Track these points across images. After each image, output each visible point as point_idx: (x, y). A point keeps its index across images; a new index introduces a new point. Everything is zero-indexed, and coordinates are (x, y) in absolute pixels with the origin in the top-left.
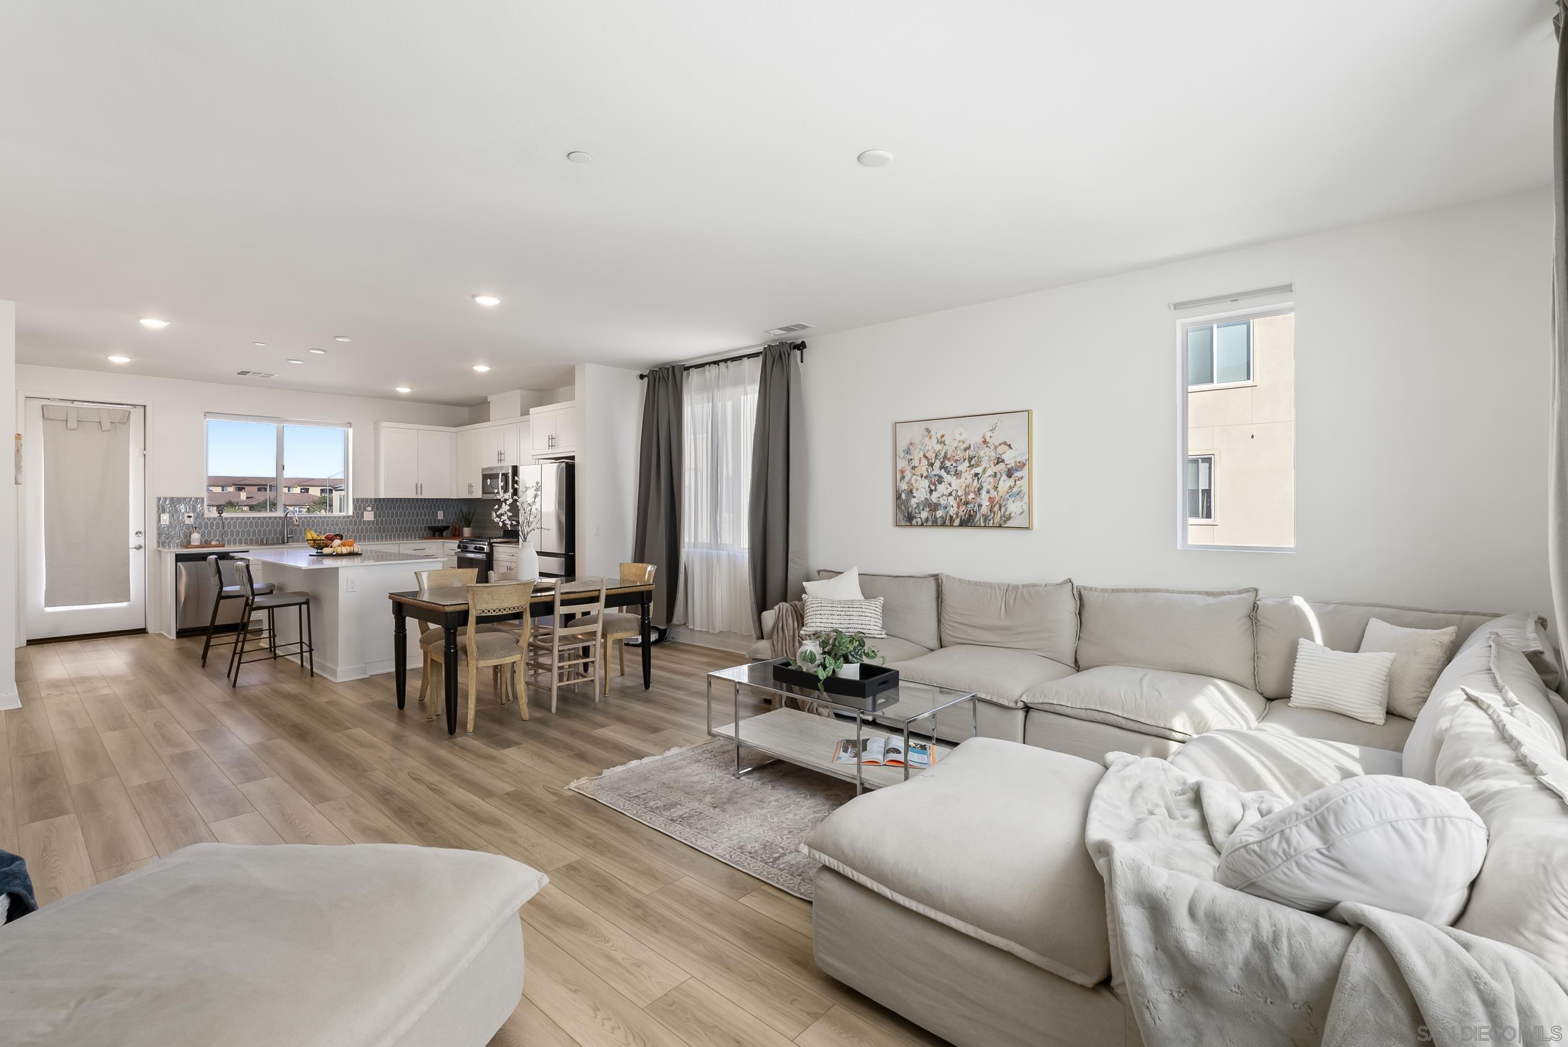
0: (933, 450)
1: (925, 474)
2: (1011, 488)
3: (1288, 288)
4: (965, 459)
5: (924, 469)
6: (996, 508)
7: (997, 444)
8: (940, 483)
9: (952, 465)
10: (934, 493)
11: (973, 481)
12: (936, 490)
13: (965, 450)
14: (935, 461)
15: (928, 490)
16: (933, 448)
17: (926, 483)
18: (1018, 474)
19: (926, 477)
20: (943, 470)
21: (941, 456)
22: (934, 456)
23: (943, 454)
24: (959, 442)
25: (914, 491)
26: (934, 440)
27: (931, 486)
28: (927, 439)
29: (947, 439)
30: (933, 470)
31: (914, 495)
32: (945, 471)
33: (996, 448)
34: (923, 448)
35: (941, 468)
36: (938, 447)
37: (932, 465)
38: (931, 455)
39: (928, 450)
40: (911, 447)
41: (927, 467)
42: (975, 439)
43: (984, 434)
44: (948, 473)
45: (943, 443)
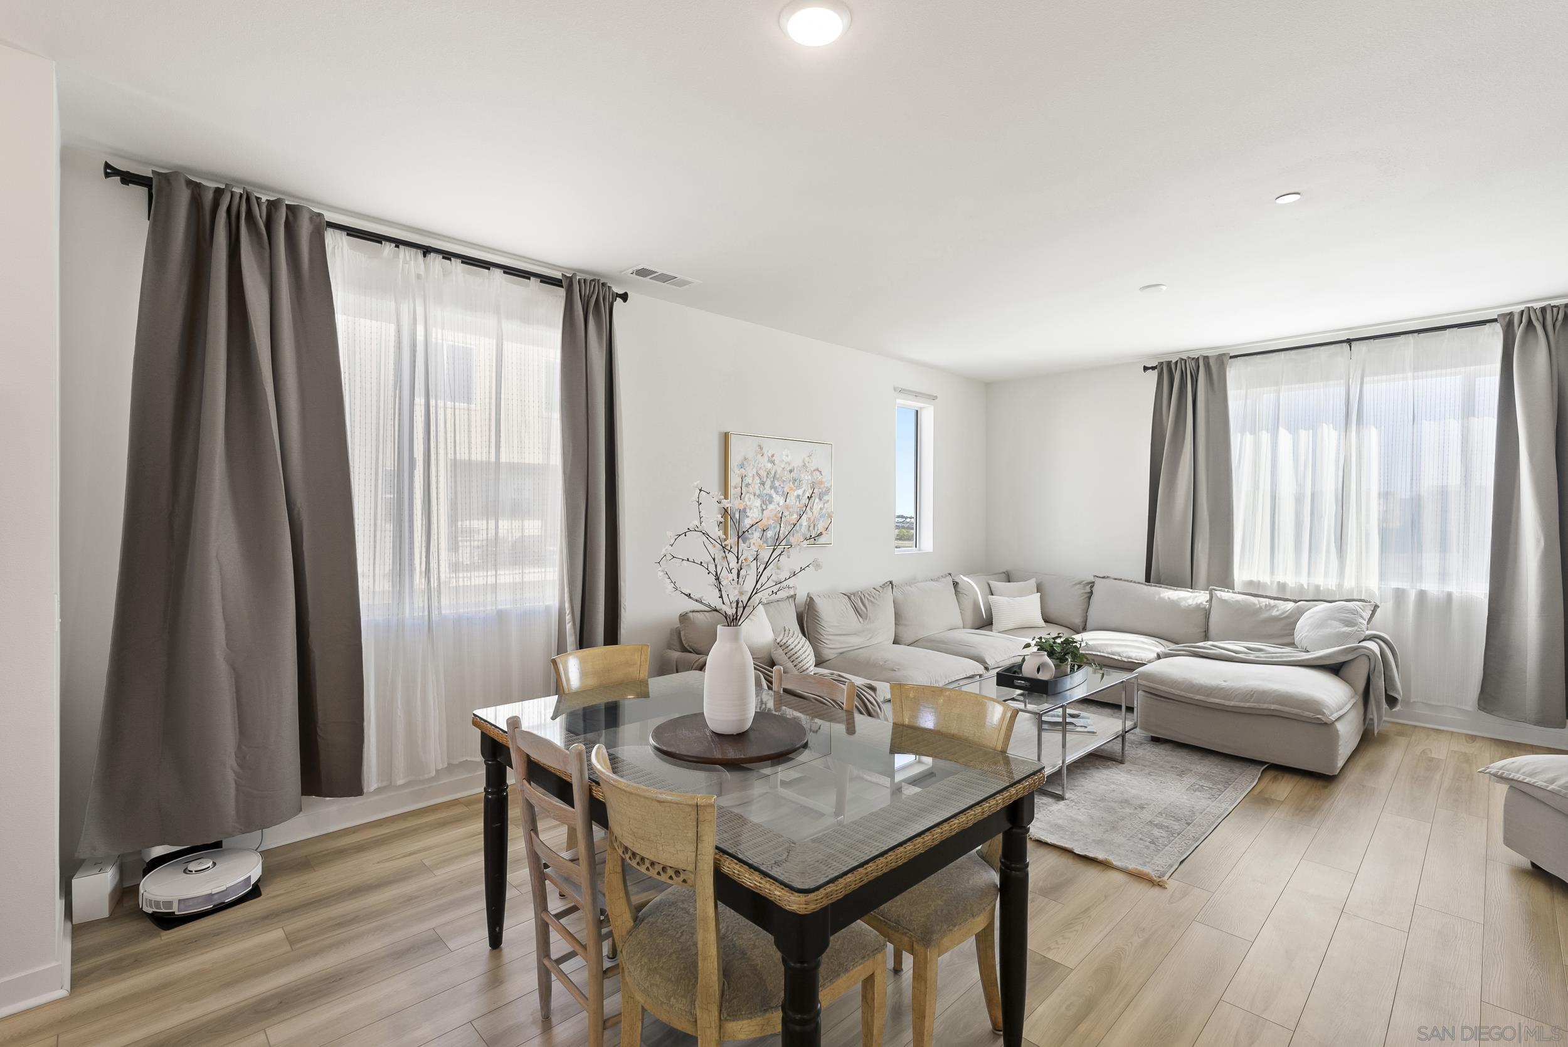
0: (764, 469)
1: (758, 493)
2: (821, 508)
3: (935, 398)
4: (790, 481)
5: (757, 487)
6: (811, 528)
7: (812, 469)
8: (770, 503)
9: (780, 485)
10: (764, 512)
11: (796, 503)
12: (767, 508)
13: (791, 471)
14: (766, 480)
15: (760, 509)
16: (764, 466)
17: (758, 503)
18: (826, 498)
19: (759, 496)
20: (773, 490)
21: (772, 476)
22: (765, 474)
23: (773, 473)
24: (786, 463)
25: (748, 510)
26: (766, 458)
27: (763, 505)
28: (760, 456)
29: (777, 459)
30: (765, 489)
31: (748, 514)
32: (775, 491)
33: (812, 473)
34: (756, 465)
35: (771, 487)
36: (769, 466)
37: (763, 484)
38: (763, 473)
39: (761, 468)
40: (745, 463)
41: (759, 485)
42: (797, 463)
43: (804, 459)
44: (777, 493)
45: (773, 462)
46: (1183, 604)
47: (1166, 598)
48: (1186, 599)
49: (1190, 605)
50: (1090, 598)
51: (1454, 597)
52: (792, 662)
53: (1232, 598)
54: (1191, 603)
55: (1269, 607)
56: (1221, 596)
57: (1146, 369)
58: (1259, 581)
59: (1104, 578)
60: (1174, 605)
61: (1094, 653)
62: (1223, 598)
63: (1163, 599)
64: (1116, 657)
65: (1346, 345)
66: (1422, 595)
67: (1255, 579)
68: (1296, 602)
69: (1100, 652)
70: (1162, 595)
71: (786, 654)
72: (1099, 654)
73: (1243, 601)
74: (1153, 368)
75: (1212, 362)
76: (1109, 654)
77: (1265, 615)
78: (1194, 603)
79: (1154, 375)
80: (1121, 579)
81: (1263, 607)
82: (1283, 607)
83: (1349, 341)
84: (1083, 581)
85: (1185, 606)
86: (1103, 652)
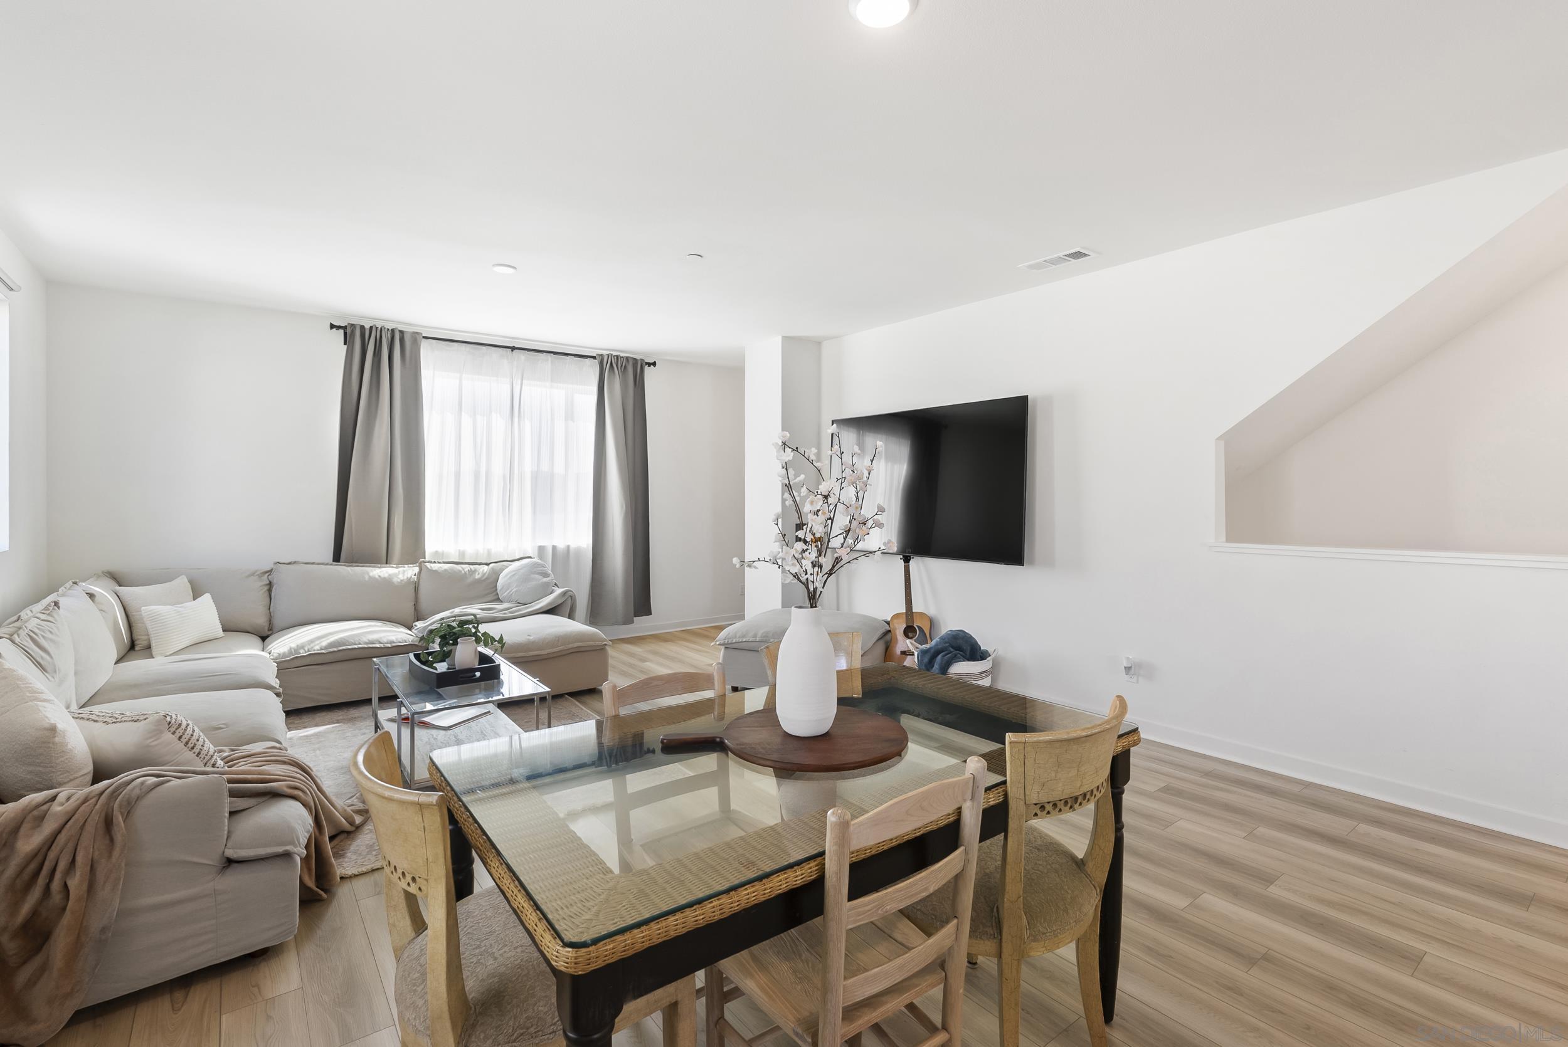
46: (395, 580)
47: (377, 577)
48: (396, 575)
49: (402, 581)
50: (270, 591)
53: (441, 567)
54: (402, 579)
55: (472, 572)
56: (431, 567)
57: (332, 326)
59: (290, 564)
60: (387, 582)
61: (349, 647)
62: (434, 569)
63: (372, 579)
64: (378, 646)
65: (510, 350)
68: (488, 564)
69: (355, 644)
70: (371, 574)
72: (356, 646)
73: (450, 569)
74: (339, 328)
75: (407, 339)
76: (366, 643)
77: (470, 580)
78: (405, 577)
79: (340, 335)
80: (313, 563)
81: (467, 573)
82: (481, 570)
83: (513, 348)
84: (256, 571)
85: (398, 582)
86: (360, 644)
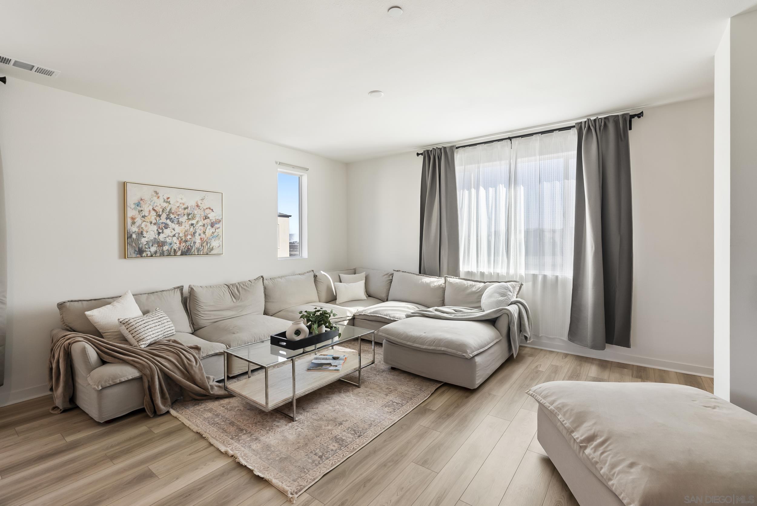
0: (160, 206)
1: (154, 221)
2: (213, 233)
3: (307, 170)
4: (184, 215)
5: (153, 218)
6: (205, 244)
7: (205, 208)
8: (166, 228)
9: (175, 217)
10: (161, 234)
11: (190, 228)
12: (163, 232)
13: (185, 209)
14: (162, 214)
15: (156, 232)
16: (160, 205)
17: (155, 228)
18: (217, 226)
19: (155, 224)
20: (168, 220)
21: (167, 211)
22: (161, 210)
23: (168, 209)
24: (181, 203)
25: (144, 233)
26: (161, 200)
27: (159, 230)
28: (155, 198)
29: (172, 200)
30: (160, 219)
31: (145, 235)
32: (170, 221)
33: (204, 210)
34: (152, 203)
35: (167, 219)
36: (165, 205)
37: (159, 216)
38: (160, 210)
39: (157, 206)
40: (141, 202)
41: (156, 217)
42: (191, 203)
43: (197, 201)
44: (173, 222)
45: (169, 203)
46: (432, 285)
47: (425, 282)
48: (433, 282)
49: (435, 286)
50: (391, 282)
51: (559, 279)
52: (132, 334)
53: (455, 281)
54: (435, 285)
55: (472, 286)
56: (450, 280)
57: (418, 154)
58: (472, 271)
59: (398, 271)
60: (427, 285)
61: (378, 315)
62: (451, 282)
63: (422, 283)
64: (387, 317)
65: (508, 141)
66: (545, 277)
67: (470, 270)
68: (485, 283)
69: (381, 315)
70: (422, 280)
71: (127, 329)
72: (380, 316)
73: (460, 283)
74: (422, 154)
75: (448, 150)
76: (385, 315)
77: (469, 291)
78: (438, 284)
79: (421, 157)
80: (405, 272)
81: (469, 286)
82: (478, 286)
83: (510, 139)
84: (389, 273)
85: (433, 286)
86: (382, 315)
